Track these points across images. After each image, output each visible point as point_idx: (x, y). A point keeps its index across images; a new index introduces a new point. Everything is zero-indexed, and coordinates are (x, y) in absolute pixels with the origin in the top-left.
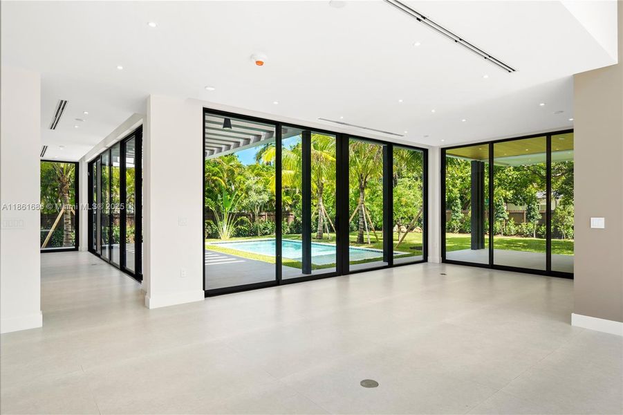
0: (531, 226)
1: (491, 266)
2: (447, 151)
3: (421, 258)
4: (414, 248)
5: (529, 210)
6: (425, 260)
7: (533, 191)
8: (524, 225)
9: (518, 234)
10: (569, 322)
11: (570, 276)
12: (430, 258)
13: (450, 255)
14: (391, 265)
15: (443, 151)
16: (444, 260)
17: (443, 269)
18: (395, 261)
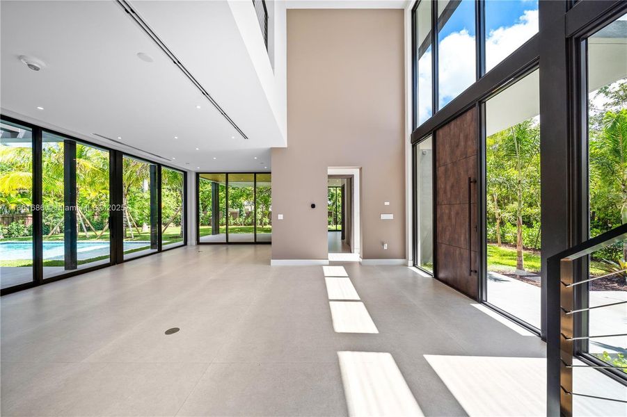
0: (241, 220)
1: (228, 243)
2: (200, 175)
3: (182, 243)
4: (173, 237)
5: (241, 211)
6: (186, 244)
7: (243, 201)
8: (237, 219)
9: (235, 224)
10: (270, 264)
11: (270, 243)
12: (189, 243)
13: (202, 239)
14: (160, 251)
15: (197, 174)
16: (199, 243)
17: (198, 248)
18: (164, 247)
